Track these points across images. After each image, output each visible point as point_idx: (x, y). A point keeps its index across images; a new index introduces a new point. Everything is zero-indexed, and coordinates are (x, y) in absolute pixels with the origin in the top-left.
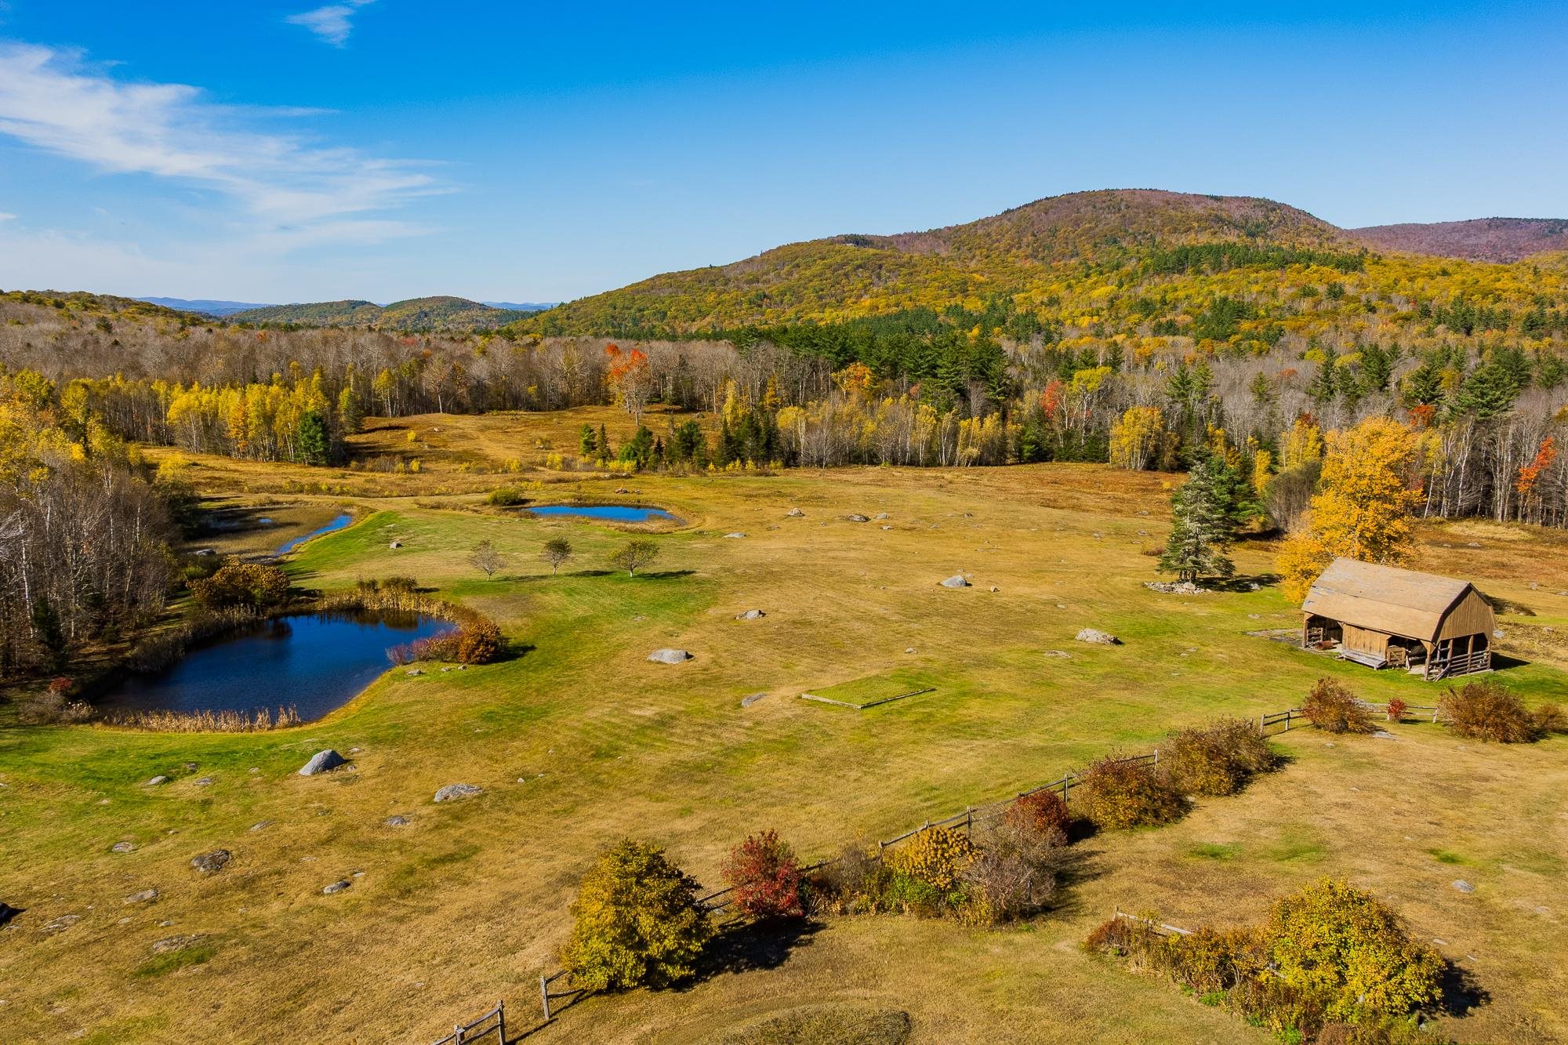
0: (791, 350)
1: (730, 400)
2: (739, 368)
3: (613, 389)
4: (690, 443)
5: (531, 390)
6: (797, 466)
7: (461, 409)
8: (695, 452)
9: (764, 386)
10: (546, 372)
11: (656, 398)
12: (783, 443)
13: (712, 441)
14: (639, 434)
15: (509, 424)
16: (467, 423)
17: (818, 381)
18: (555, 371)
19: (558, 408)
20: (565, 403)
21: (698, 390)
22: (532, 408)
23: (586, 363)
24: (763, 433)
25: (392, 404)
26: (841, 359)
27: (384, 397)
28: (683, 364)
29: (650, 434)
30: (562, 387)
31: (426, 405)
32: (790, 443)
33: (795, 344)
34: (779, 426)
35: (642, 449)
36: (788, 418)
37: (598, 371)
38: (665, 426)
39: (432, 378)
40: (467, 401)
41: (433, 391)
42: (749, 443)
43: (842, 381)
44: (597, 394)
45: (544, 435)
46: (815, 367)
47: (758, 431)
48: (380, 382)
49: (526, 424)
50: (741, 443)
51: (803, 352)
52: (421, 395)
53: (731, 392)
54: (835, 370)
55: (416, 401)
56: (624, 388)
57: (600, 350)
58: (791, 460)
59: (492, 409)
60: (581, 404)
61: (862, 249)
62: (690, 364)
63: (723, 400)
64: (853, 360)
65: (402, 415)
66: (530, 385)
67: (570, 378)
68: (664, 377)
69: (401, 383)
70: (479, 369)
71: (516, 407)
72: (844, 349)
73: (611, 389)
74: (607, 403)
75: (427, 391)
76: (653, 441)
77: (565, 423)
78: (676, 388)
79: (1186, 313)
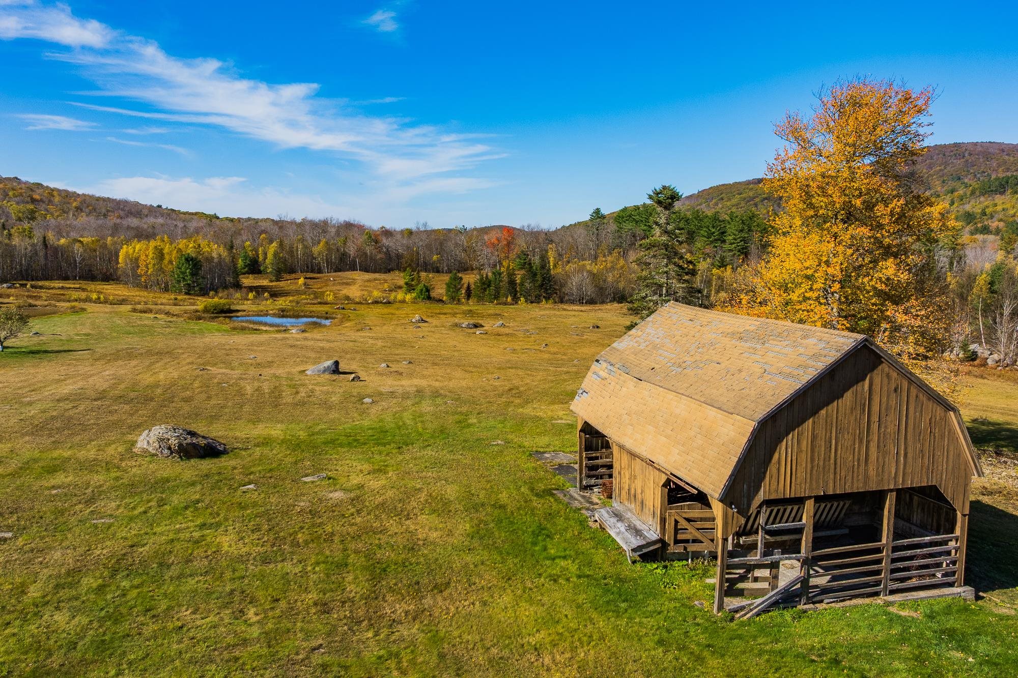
79: (1001, 220)
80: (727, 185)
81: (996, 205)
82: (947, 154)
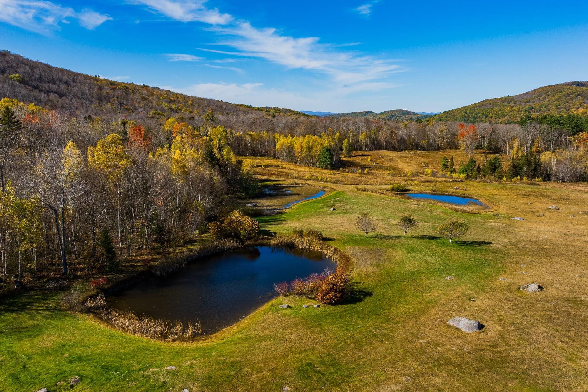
0: (548, 126)
1: (515, 148)
2: (521, 134)
3: (460, 142)
4: (494, 167)
5: (424, 142)
6: (550, 181)
7: (393, 149)
8: (496, 171)
9: (533, 143)
10: (431, 135)
11: (479, 147)
12: (543, 169)
13: (506, 166)
14: (469, 162)
15: (413, 156)
16: (395, 155)
18: (435, 134)
19: (435, 150)
20: (438, 148)
21: (500, 144)
22: (424, 149)
23: (449, 131)
24: (533, 164)
25: (366, 146)
27: (363, 143)
28: (494, 132)
29: (475, 162)
30: (438, 141)
31: (380, 147)
32: (546, 169)
34: (541, 160)
35: (470, 169)
36: (546, 157)
37: (454, 135)
38: (482, 159)
39: (382, 136)
40: (397, 146)
41: (382, 141)
42: (525, 168)
44: (453, 145)
45: (426, 161)
47: (530, 162)
48: (362, 137)
49: (419, 156)
50: (521, 168)
51: (554, 127)
52: (378, 142)
53: (516, 144)
54: (571, 136)
55: (376, 145)
56: (465, 142)
57: (456, 127)
58: (547, 177)
59: (406, 149)
60: (445, 148)
62: (497, 132)
63: (512, 148)
65: (370, 150)
66: (424, 140)
67: (441, 138)
68: (484, 138)
69: (370, 138)
70: (403, 133)
71: (417, 149)
72: (576, 125)
73: (459, 142)
74: (457, 149)
75: (380, 141)
76: (476, 165)
77: (437, 156)
78: (490, 143)
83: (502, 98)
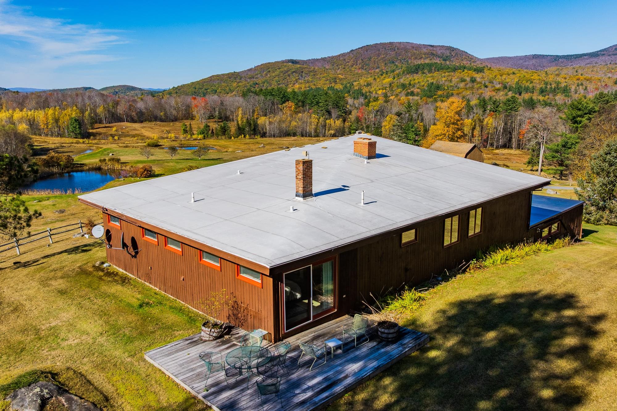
0: (264, 97)
1: (240, 115)
2: (244, 104)
3: (195, 113)
4: (224, 131)
5: (162, 114)
6: (265, 137)
7: (133, 121)
8: (226, 133)
9: (254, 111)
10: (167, 107)
11: (211, 117)
12: (260, 129)
13: (233, 129)
14: (205, 127)
15: (153, 126)
16: (136, 125)
17: (275, 109)
18: (171, 106)
19: (173, 121)
20: (175, 119)
21: (228, 113)
22: (162, 120)
23: (183, 103)
24: (252, 125)
25: (105, 119)
26: (283, 100)
27: (102, 116)
28: (222, 103)
29: (209, 127)
30: (174, 112)
31: (120, 120)
32: (263, 129)
33: (265, 95)
34: (258, 123)
35: (206, 131)
36: (262, 120)
37: (188, 107)
38: (214, 126)
39: (121, 109)
40: (136, 118)
41: (122, 113)
42: (247, 129)
43: (284, 109)
44: (189, 116)
45: (167, 128)
46: (273, 104)
47: (250, 124)
48: (100, 110)
49: (160, 126)
50: (244, 129)
51: (269, 98)
52: (117, 115)
53: (240, 112)
54: (281, 104)
55: (116, 118)
56: (199, 112)
57: (189, 99)
58: (264, 135)
59: (145, 121)
60: (182, 119)
61: (295, 65)
62: (225, 103)
63: (237, 116)
64: (288, 101)
65: (110, 123)
66: (161, 112)
67: (177, 109)
68: (215, 109)
69: (109, 111)
70: (141, 105)
71: (156, 120)
72: (284, 96)
74: (192, 119)
75: (120, 114)
76: (210, 129)
77: (175, 125)
78: (220, 113)
79: (418, 88)
80: (271, 63)
81: (415, 80)
82: (387, 48)
83: (228, 74)
